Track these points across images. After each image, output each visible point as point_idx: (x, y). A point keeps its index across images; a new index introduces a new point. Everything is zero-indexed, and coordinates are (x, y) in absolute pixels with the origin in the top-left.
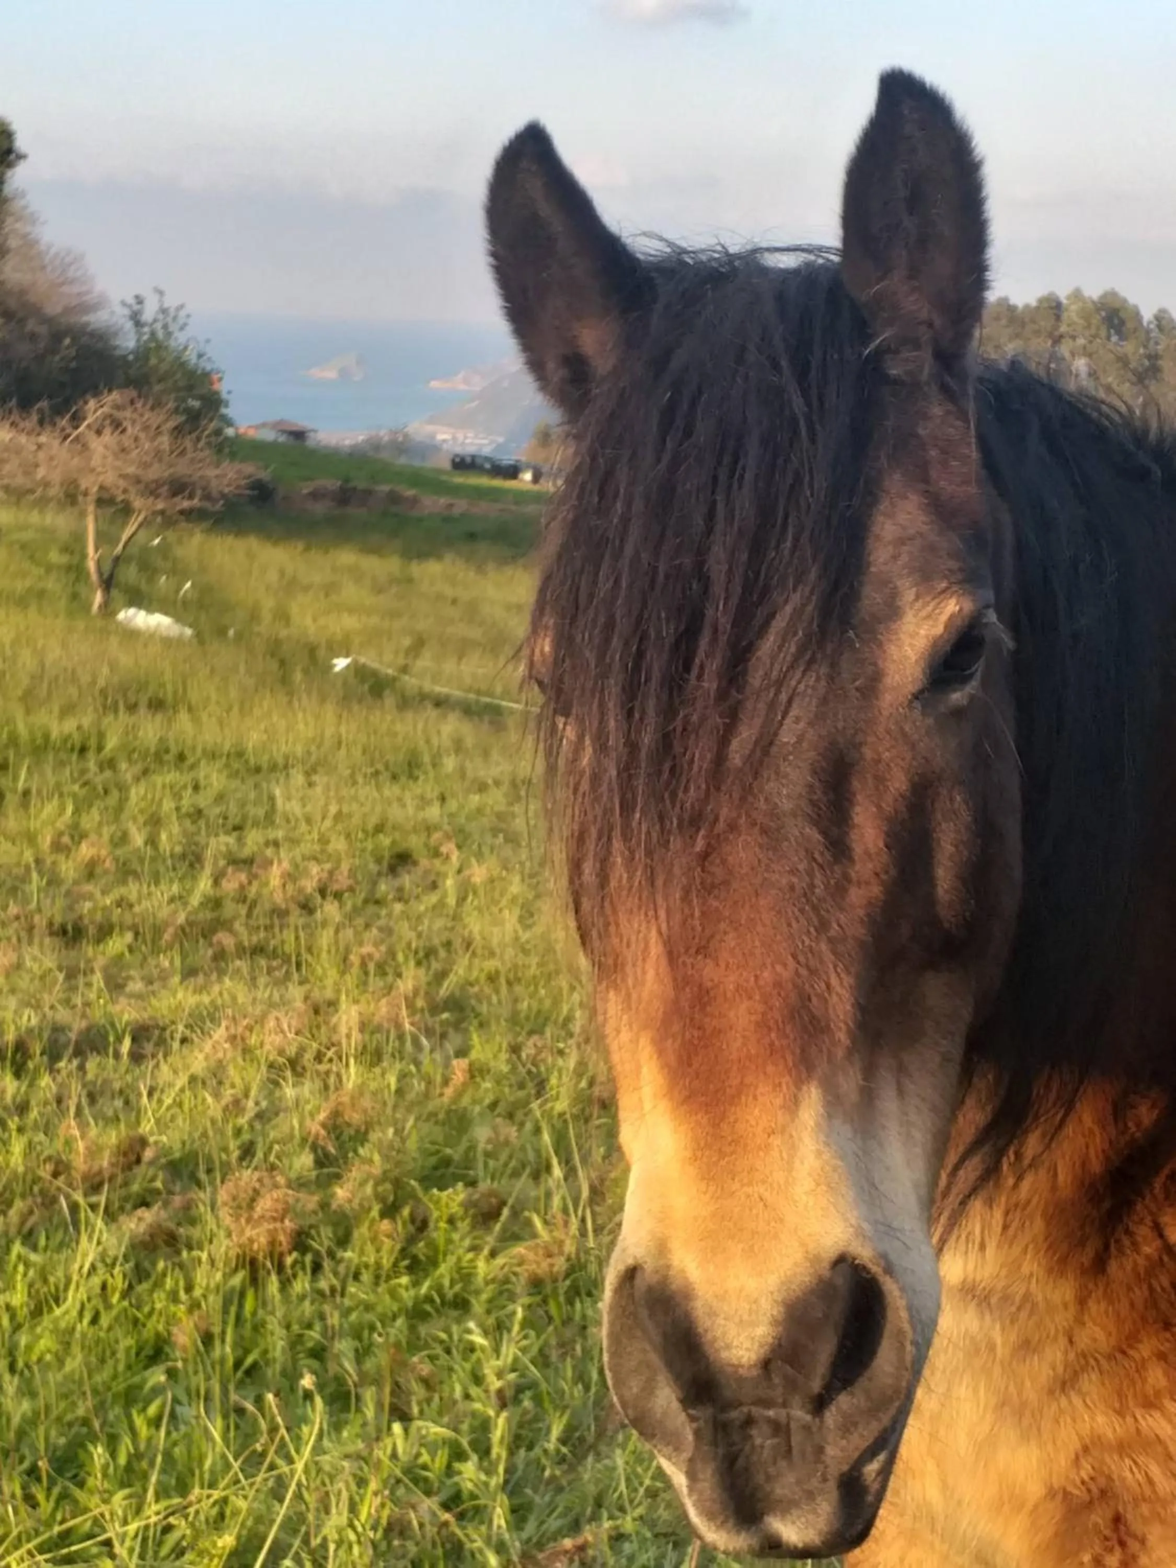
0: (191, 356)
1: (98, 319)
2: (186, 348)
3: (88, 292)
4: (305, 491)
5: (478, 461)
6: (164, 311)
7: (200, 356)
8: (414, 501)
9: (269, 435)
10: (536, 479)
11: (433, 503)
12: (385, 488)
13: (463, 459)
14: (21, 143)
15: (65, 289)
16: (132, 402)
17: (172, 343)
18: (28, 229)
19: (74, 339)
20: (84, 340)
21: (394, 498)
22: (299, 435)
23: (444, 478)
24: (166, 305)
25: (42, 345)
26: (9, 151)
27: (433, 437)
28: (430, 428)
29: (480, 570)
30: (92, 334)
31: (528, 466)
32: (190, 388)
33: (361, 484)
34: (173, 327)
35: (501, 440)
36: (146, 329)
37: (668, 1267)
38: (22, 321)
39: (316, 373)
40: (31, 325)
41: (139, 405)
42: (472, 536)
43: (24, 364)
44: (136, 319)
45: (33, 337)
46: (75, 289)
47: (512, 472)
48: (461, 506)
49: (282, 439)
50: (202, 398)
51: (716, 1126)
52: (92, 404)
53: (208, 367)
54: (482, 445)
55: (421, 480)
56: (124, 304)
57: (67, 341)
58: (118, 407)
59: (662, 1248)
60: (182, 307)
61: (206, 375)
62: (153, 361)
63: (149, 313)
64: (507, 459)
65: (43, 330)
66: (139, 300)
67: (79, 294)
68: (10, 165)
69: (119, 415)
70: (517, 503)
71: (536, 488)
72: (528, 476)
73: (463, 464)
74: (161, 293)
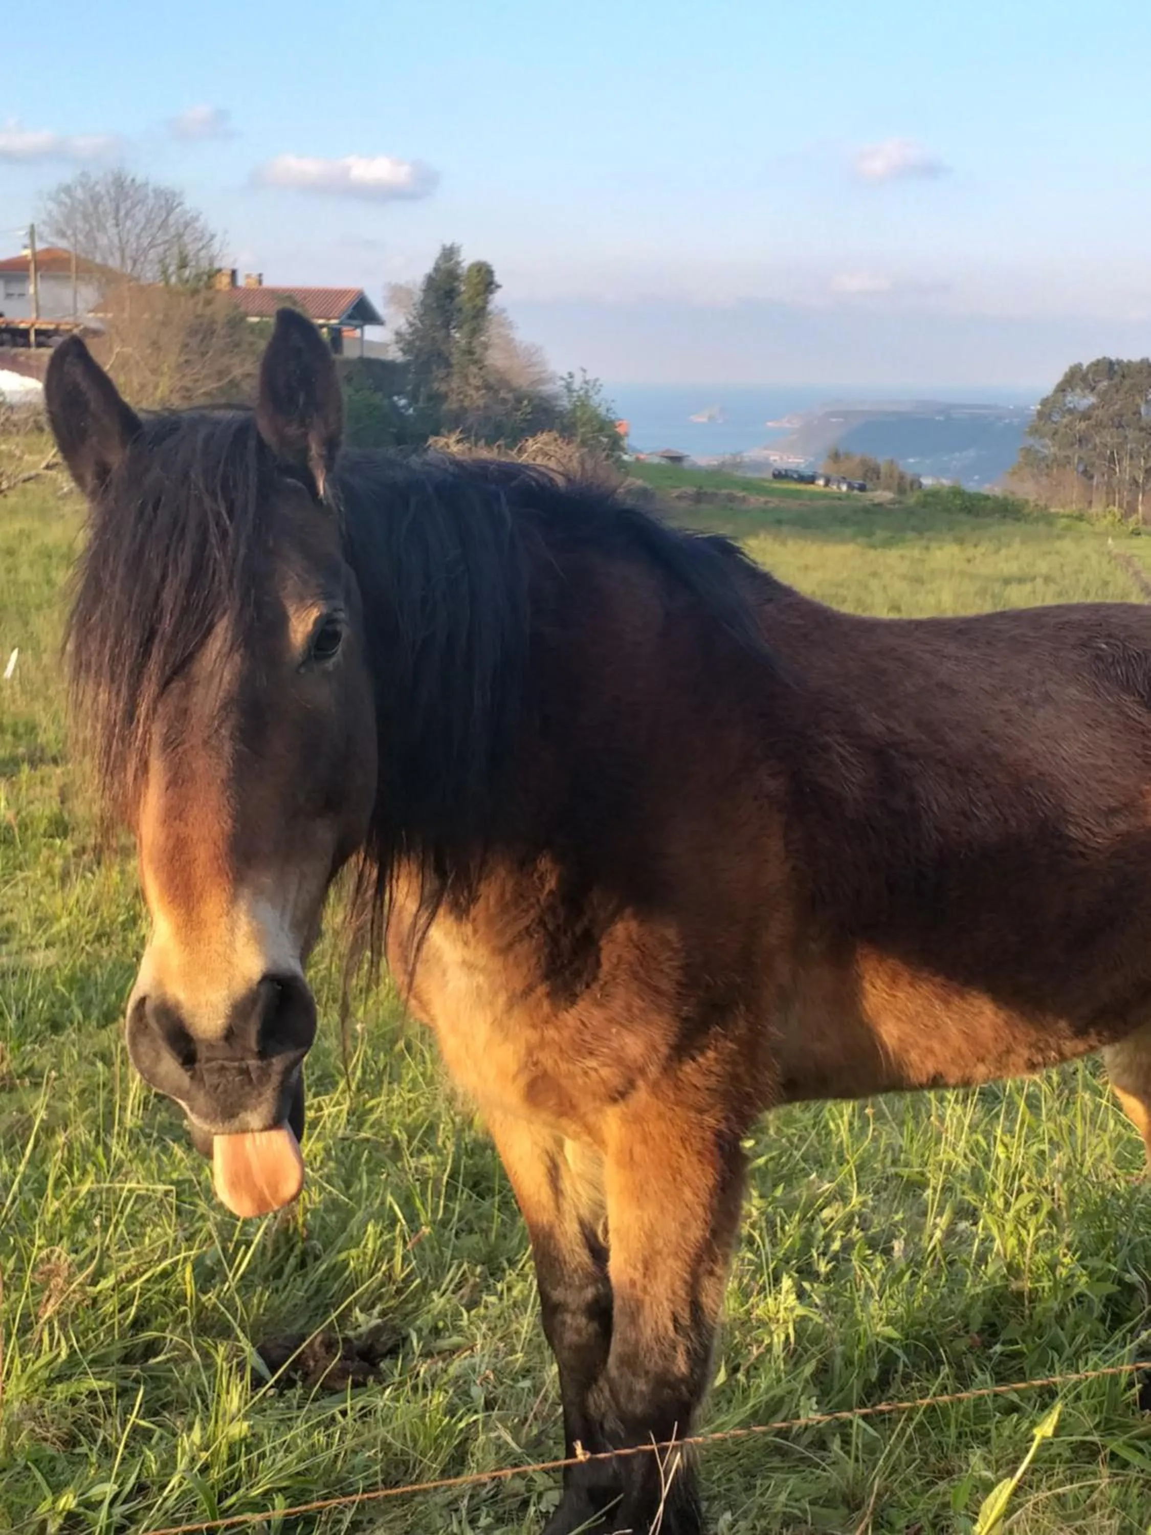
0: (602, 411)
1: (547, 389)
2: (600, 405)
3: (544, 372)
4: (674, 495)
5: (790, 473)
6: (586, 382)
7: (608, 410)
8: (744, 499)
9: (656, 460)
10: (828, 482)
11: (756, 501)
12: (725, 491)
13: (780, 473)
14: (498, 278)
15: (530, 370)
16: (556, 440)
17: (592, 402)
18: (508, 332)
19: (530, 401)
20: (536, 402)
21: (731, 498)
22: (677, 459)
23: (767, 484)
24: (587, 378)
25: (509, 406)
26: (491, 283)
27: (767, 459)
28: (766, 452)
29: (784, 544)
30: (541, 398)
31: (821, 476)
32: (601, 429)
33: (710, 490)
34: (591, 393)
35: (812, 459)
36: (575, 394)
37: (165, 994)
38: (497, 392)
39: (695, 419)
40: (503, 394)
41: (559, 441)
42: (779, 522)
43: (499, 418)
44: (569, 388)
45: (504, 401)
46: (537, 369)
47: (811, 480)
48: (774, 502)
49: (664, 462)
50: (609, 436)
51: (189, 913)
52: (531, 441)
53: (613, 417)
54: (799, 463)
55: (749, 486)
56: (562, 379)
57: (525, 402)
58: (546, 444)
59: (159, 984)
60: (597, 380)
61: (612, 422)
62: (579, 414)
63: (577, 385)
64: (808, 472)
65: (510, 396)
66: (571, 375)
67: (540, 372)
68: (492, 292)
69: (546, 448)
70: (811, 500)
71: (827, 489)
72: (821, 482)
73: (780, 476)
74: (584, 371)
